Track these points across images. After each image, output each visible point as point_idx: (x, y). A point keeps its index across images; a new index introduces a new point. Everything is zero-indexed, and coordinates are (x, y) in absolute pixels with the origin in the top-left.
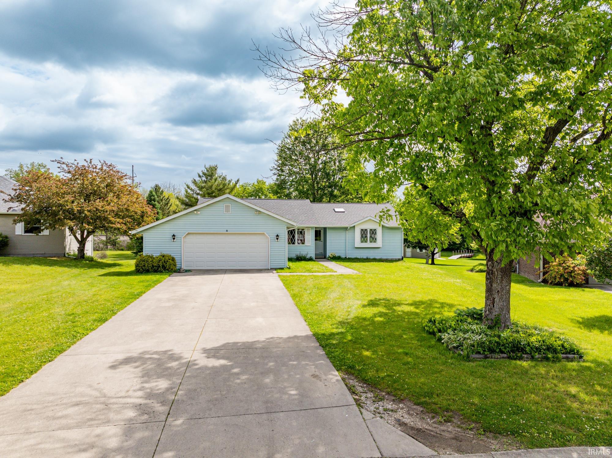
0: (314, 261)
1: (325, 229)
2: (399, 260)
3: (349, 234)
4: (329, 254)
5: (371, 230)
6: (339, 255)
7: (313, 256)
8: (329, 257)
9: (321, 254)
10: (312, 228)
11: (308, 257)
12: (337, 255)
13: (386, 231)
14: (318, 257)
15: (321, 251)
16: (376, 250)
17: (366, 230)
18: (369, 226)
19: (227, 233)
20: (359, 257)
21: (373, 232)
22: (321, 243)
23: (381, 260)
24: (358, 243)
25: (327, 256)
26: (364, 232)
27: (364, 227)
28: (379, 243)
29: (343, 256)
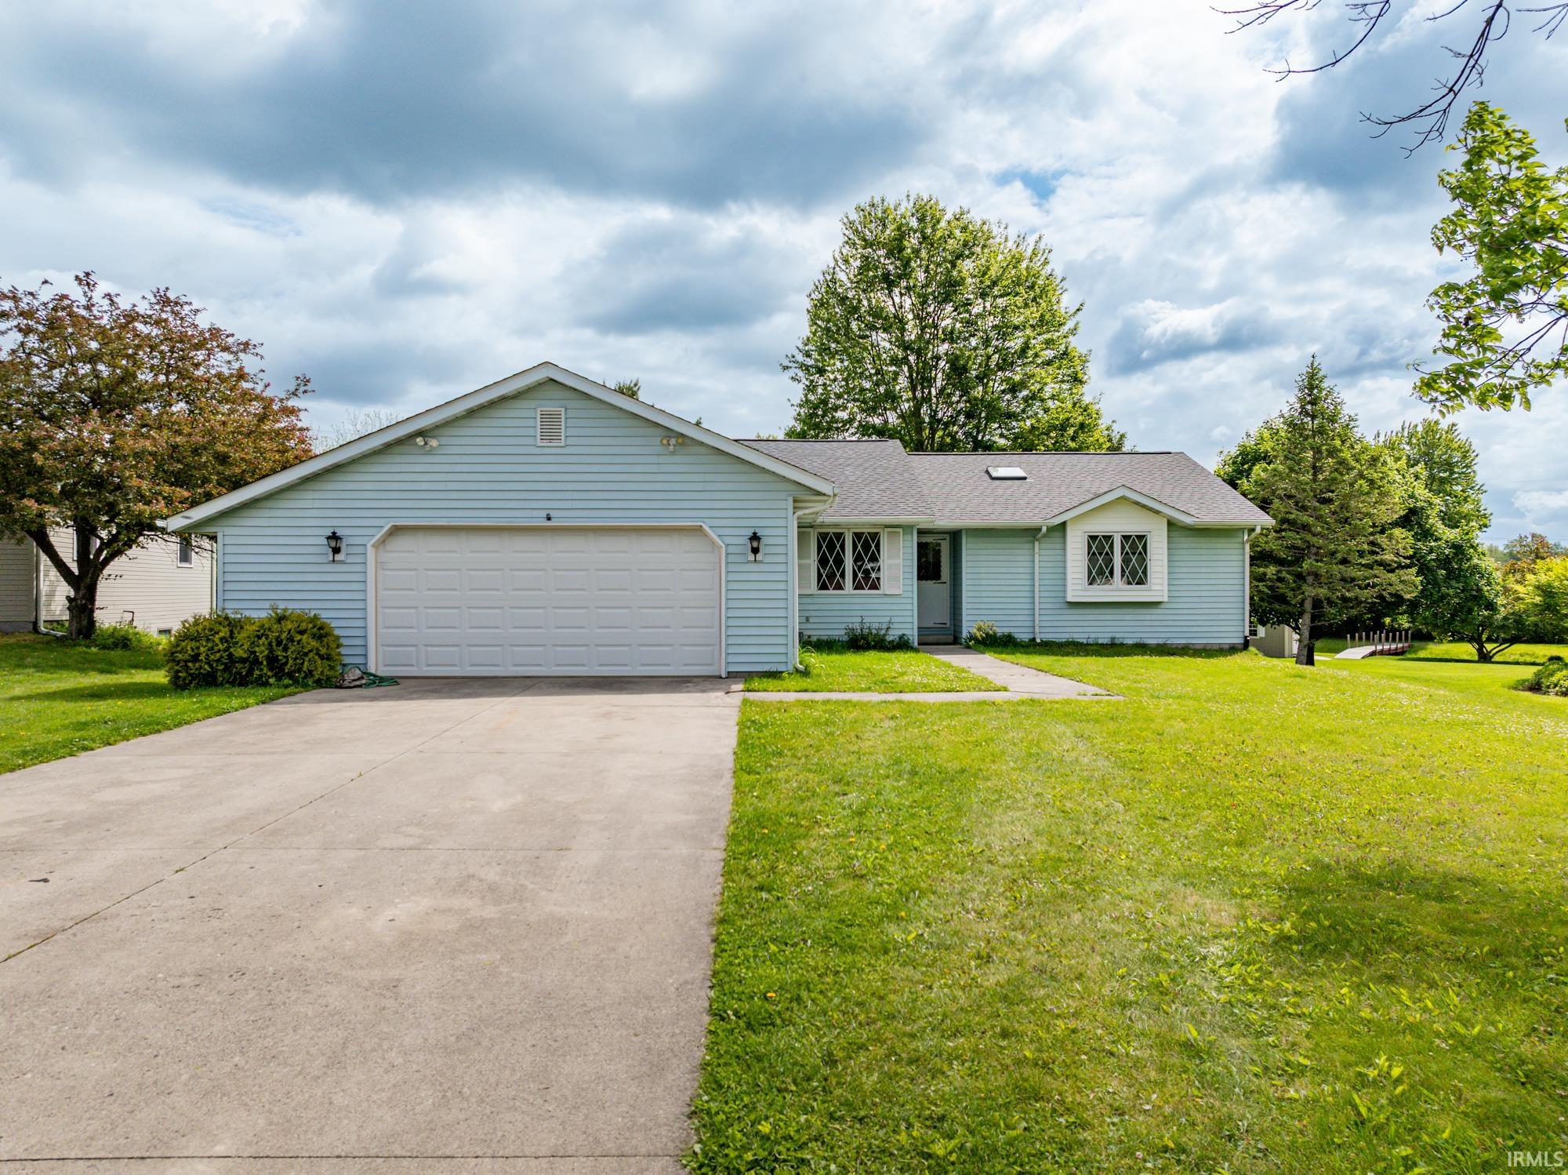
0: (916, 651)
1: (955, 536)
2: (1232, 650)
3: (1043, 554)
4: (970, 626)
5: (1126, 538)
6: (1006, 631)
7: (913, 637)
8: (972, 637)
9: (941, 628)
10: (907, 528)
11: (893, 636)
12: (1000, 631)
13: (1185, 542)
14: (931, 639)
15: (941, 616)
16: (1147, 615)
17: (1108, 538)
18: (1118, 524)
19: (548, 529)
20: (1081, 637)
21: (1136, 545)
22: (939, 590)
23: (1165, 650)
24: (1077, 587)
25: (965, 634)
26: (1099, 547)
27: (1102, 525)
28: (1157, 586)
29: (1023, 636)
